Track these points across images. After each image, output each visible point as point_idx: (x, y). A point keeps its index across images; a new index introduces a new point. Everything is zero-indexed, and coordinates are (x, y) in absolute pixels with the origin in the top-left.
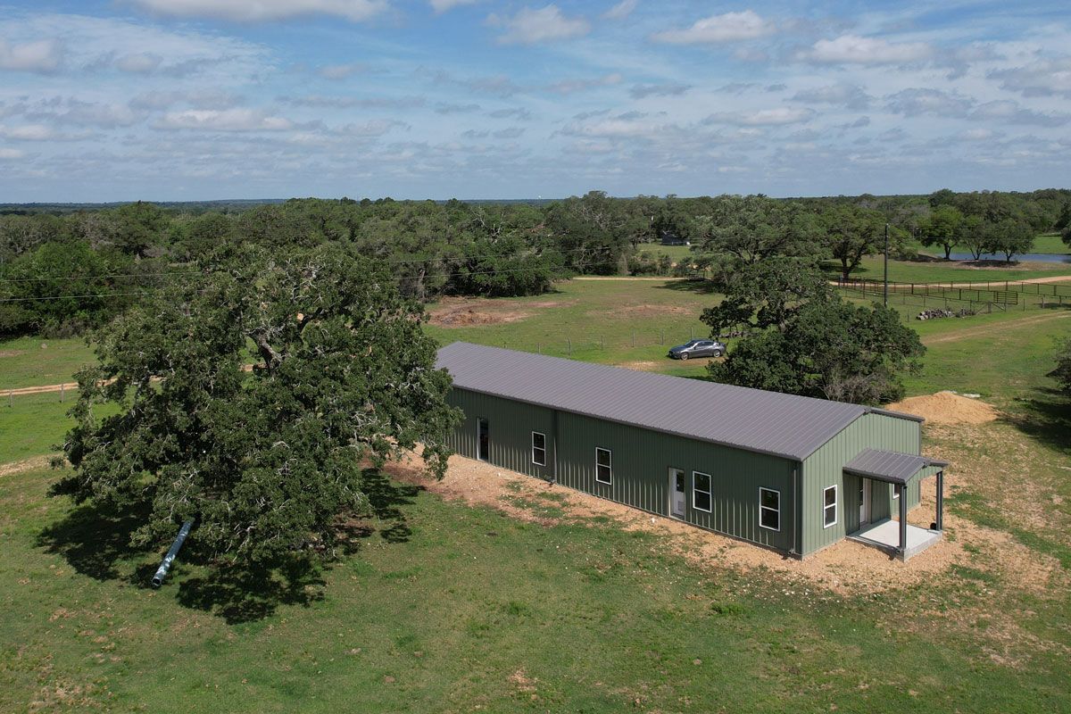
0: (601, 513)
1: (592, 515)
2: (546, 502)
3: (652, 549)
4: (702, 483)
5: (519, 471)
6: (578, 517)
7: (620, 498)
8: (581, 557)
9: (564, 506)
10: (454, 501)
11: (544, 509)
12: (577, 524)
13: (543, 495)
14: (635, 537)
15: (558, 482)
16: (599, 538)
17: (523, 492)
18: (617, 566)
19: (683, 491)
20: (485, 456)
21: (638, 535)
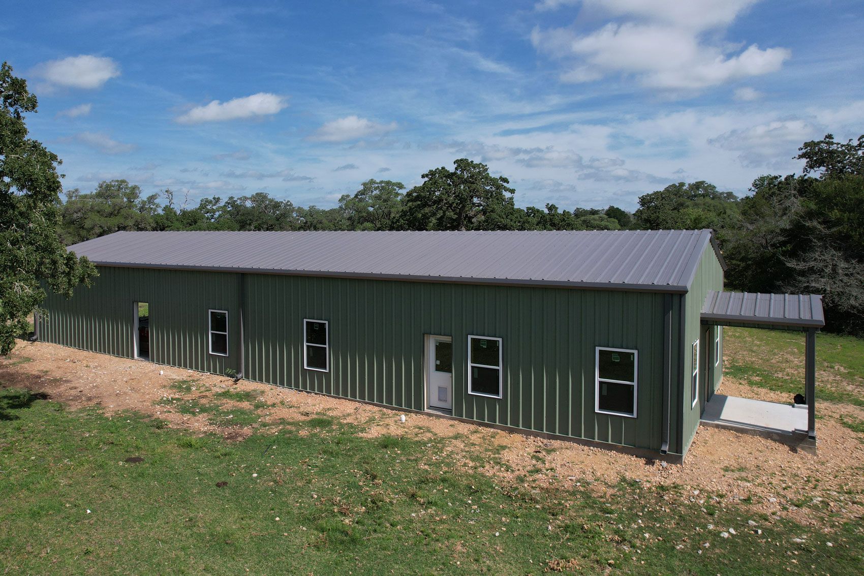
0: (317, 414)
1: (303, 418)
2: (230, 404)
3: (422, 466)
4: (486, 352)
5: (191, 367)
6: (283, 421)
7: (342, 393)
8: (302, 492)
9: (257, 407)
10: (83, 410)
11: (228, 413)
12: (283, 432)
13: (226, 394)
14: (386, 447)
15: (247, 377)
16: (325, 452)
17: (195, 392)
18: (375, 504)
19: (449, 370)
20: (144, 353)
21: (387, 443)
